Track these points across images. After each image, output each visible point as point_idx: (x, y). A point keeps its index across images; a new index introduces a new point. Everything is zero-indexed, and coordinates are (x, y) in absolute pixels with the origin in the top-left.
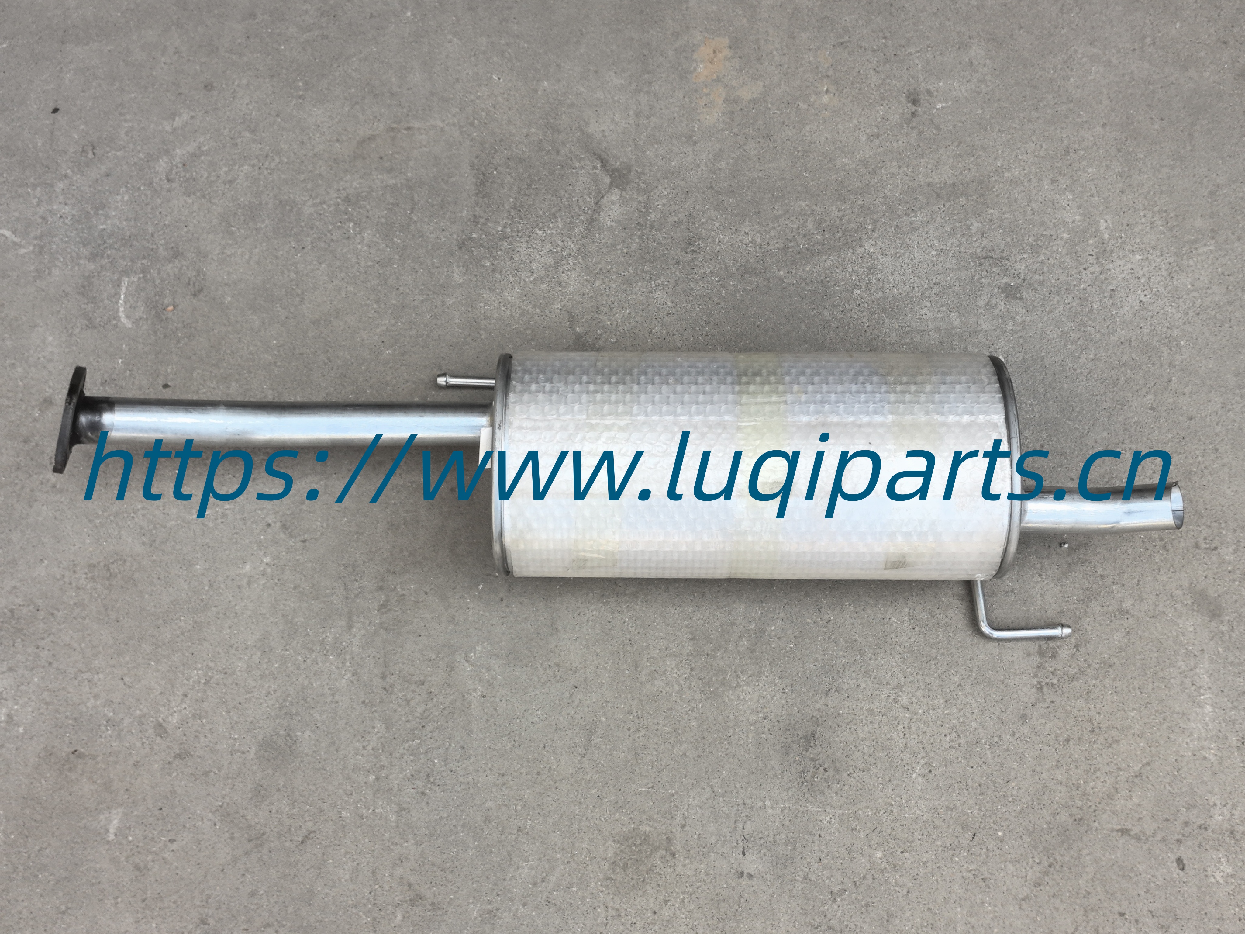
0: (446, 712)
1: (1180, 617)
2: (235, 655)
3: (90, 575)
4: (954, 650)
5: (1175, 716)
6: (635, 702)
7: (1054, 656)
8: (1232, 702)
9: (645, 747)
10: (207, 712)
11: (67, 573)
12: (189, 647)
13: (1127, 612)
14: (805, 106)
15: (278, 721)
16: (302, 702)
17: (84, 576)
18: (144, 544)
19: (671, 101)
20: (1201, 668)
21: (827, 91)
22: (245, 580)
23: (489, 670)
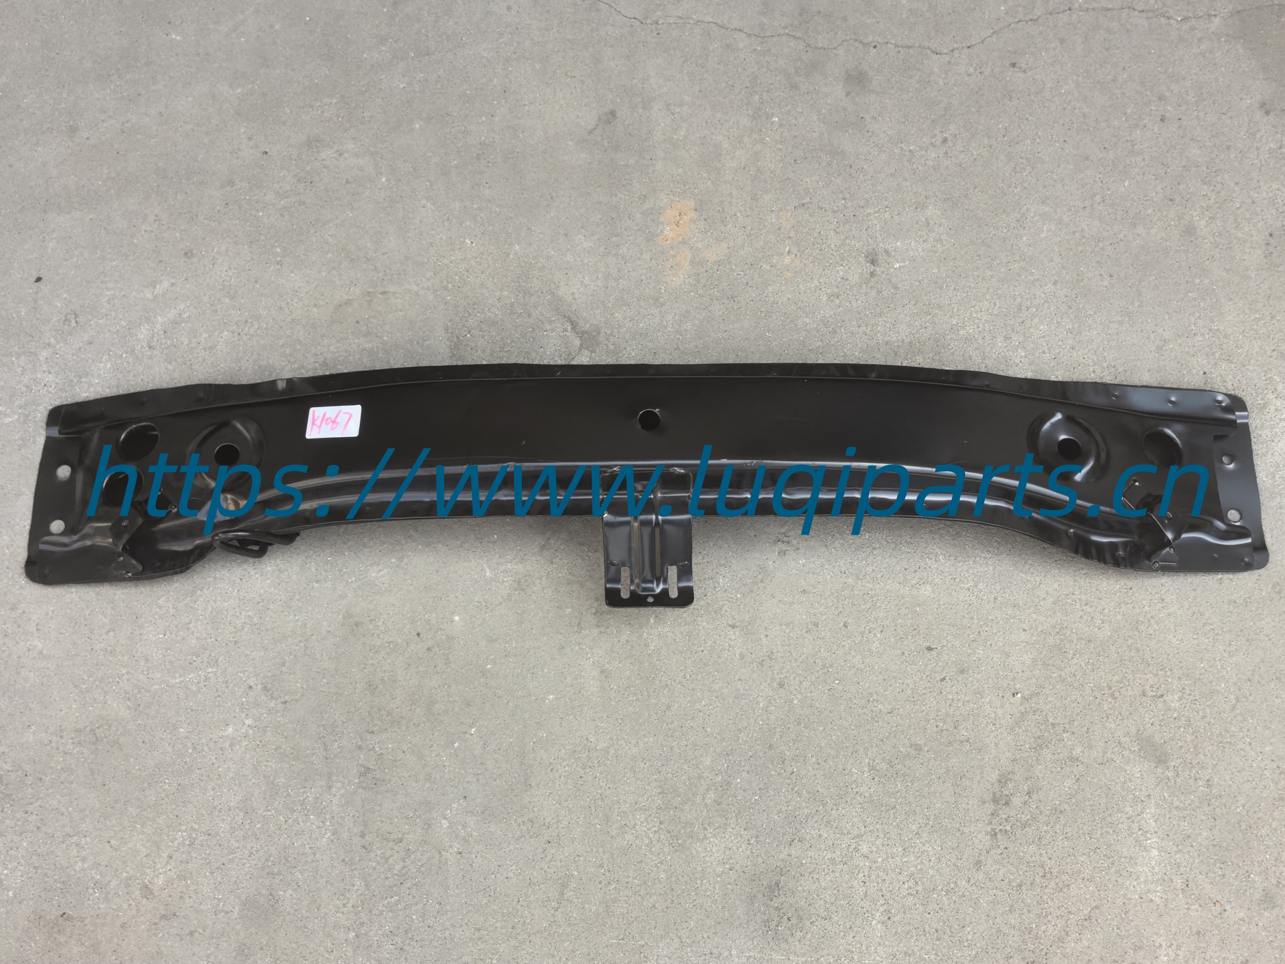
0: (423, 869)
1: (1127, 763)
2: (218, 816)
3: (76, 740)
4: (911, 800)
5: (1123, 860)
6: (606, 856)
7: (1007, 804)
8: (1178, 846)
9: (615, 900)
10: (191, 873)
11: (54, 739)
12: (175, 809)
13: (1077, 760)
14: (768, 267)
15: (260, 880)
16: (284, 861)
17: (71, 741)
18: (129, 708)
19: (639, 263)
20: (1147, 813)
21: (789, 252)
22: (228, 743)
23: (464, 826)
